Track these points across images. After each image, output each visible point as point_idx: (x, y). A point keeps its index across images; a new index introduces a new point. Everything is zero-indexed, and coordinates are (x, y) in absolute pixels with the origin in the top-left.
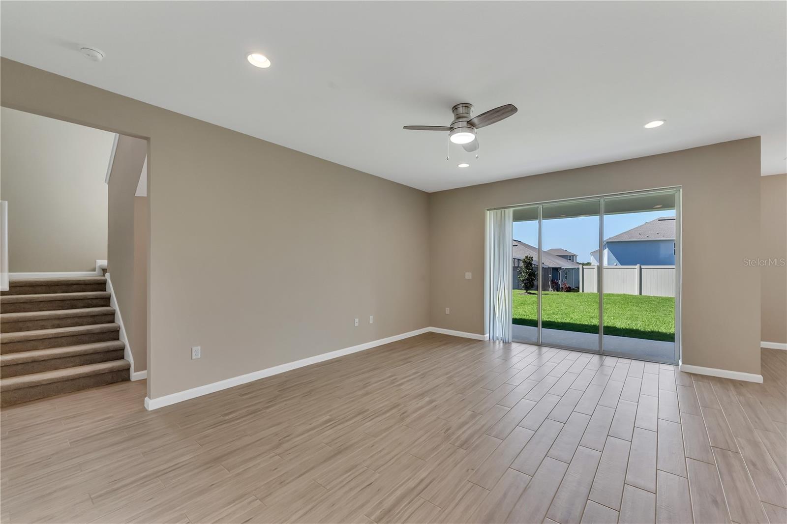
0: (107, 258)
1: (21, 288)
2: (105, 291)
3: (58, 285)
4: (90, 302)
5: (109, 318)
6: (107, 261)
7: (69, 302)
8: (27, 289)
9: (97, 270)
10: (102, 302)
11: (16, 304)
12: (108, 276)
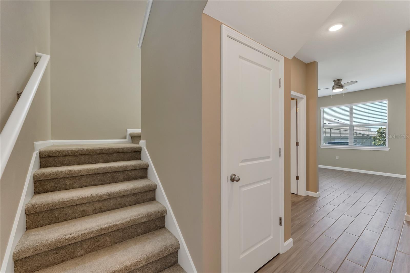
0: (141, 127)
1: (64, 158)
2: (140, 159)
3: (99, 154)
4: (130, 174)
5: (149, 196)
6: (141, 129)
7: (110, 175)
8: (70, 158)
9: (127, 137)
10: (140, 174)
11: (56, 181)
12: (142, 143)
